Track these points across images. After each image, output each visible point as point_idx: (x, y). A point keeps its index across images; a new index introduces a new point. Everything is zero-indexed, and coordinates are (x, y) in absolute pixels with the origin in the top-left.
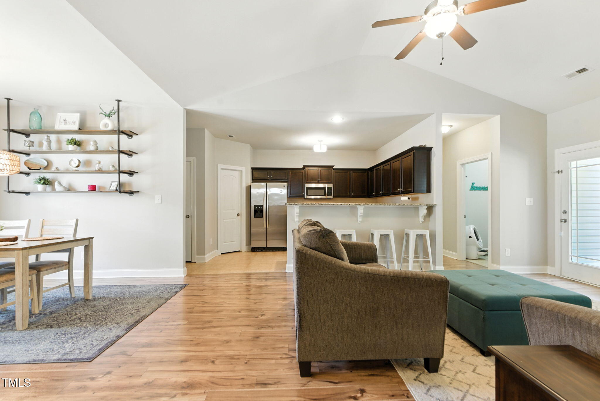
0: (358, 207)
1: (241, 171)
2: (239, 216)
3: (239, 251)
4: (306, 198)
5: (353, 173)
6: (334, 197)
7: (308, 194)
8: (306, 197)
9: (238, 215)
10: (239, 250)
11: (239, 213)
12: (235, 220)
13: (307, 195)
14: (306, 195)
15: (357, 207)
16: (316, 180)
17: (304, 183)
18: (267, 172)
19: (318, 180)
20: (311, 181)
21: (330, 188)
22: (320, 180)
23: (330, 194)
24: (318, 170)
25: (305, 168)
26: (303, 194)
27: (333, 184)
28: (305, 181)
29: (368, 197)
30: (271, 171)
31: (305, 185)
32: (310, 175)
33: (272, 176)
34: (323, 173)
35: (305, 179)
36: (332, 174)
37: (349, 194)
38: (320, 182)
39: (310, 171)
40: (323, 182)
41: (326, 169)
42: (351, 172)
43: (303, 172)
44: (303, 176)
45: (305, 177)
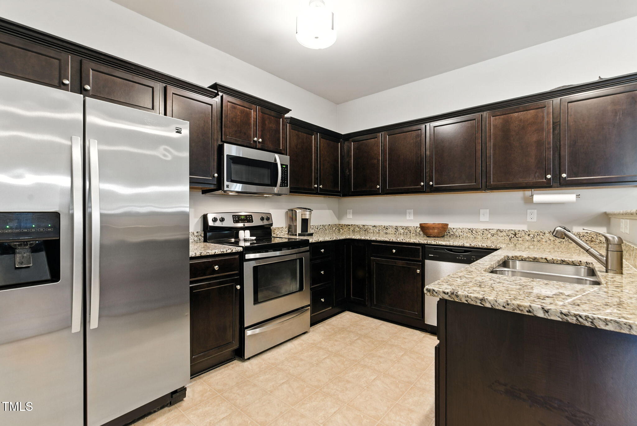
4: (225, 189)
5: (322, 138)
6: (291, 192)
7: (233, 179)
13: (229, 180)
14: (227, 181)
16: (249, 137)
17: (217, 140)
18: (59, 60)
19: (255, 139)
20: (236, 140)
21: (283, 167)
22: (260, 140)
23: (285, 183)
24: (254, 111)
25: (220, 94)
26: (214, 177)
27: (288, 157)
28: (220, 134)
29: (343, 196)
30: (81, 61)
31: (221, 149)
32: (234, 120)
33: (85, 85)
34: (267, 122)
35: (219, 128)
36: (286, 131)
37: (316, 186)
38: (259, 146)
39: (233, 106)
40: (266, 149)
41: (273, 113)
42: (318, 134)
43: (214, 106)
44: (215, 119)
45: (219, 124)
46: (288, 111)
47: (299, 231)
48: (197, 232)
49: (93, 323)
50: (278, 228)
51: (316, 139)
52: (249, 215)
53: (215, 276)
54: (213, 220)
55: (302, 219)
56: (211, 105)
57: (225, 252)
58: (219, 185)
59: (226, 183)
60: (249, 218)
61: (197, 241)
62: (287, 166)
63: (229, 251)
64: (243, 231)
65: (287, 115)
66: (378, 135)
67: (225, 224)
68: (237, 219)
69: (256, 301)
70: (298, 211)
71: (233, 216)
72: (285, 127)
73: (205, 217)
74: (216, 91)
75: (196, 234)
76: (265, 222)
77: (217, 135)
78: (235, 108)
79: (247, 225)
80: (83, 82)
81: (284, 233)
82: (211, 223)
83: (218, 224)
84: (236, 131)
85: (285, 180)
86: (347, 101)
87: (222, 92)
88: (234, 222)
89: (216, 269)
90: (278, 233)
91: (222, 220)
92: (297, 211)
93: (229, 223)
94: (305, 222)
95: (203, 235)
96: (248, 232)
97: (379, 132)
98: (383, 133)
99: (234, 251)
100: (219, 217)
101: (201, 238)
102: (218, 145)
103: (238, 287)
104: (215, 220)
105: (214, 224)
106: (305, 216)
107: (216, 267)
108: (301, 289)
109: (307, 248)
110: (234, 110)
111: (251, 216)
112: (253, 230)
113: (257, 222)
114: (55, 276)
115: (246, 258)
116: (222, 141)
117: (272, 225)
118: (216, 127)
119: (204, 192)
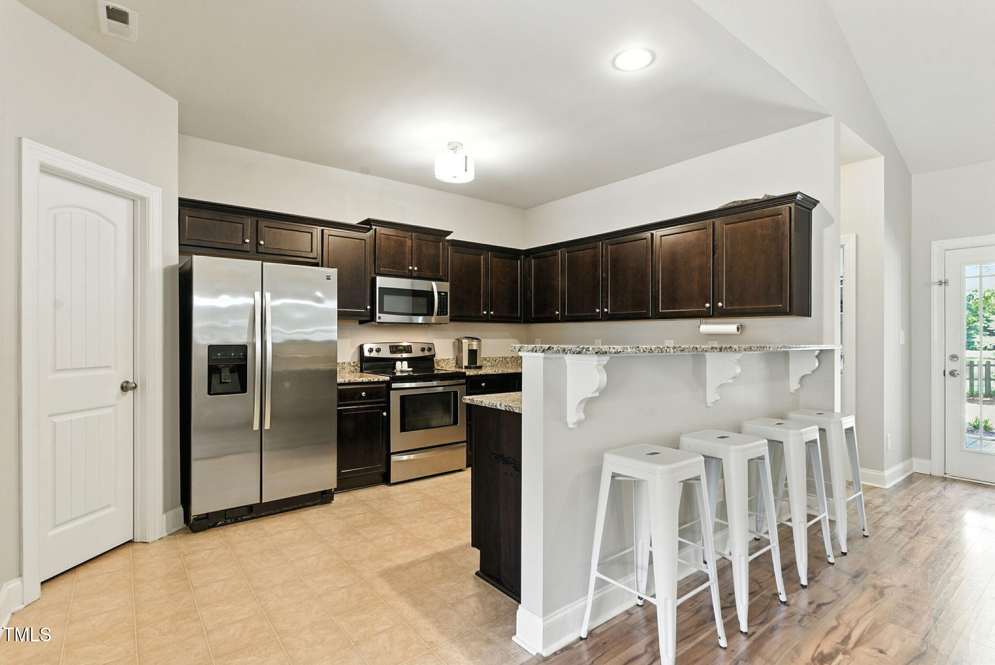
0: (707, 357)
1: (143, 199)
2: (130, 393)
3: (131, 542)
4: (378, 320)
5: (494, 257)
6: (451, 320)
7: (385, 310)
8: (380, 318)
9: (124, 388)
10: (131, 538)
11: (131, 381)
12: (110, 411)
13: (381, 311)
14: (379, 313)
15: (704, 355)
16: (404, 267)
17: (370, 273)
18: (243, 224)
19: (410, 268)
20: (389, 271)
21: (442, 295)
22: (416, 268)
23: (443, 311)
24: (409, 239)
25: (374, 227)
26: (367, 309)
27: (449, 283)
28: (374, 267)
29: (524, 323)
30: (257, 221)
31: (373, 282)
32: (388, 251)
33: (261, 240)
34: (424, 249)
35: (372, 262)
36: (446, 255)
37: (485, 312)
38: (415, 274)
39: (386, 237)
40: (423, 276)
41: (431, 238)
42: (488, 253)
43: (368, 240)
44: (368, 253)
45: (372, 257)
46: (449, 233)
47: (465, 363)
48: (354, 362)
49: (267, 426)
50: (444, 360)
51: (486, 260)
52: (408, 346)
53: (362, 401)
54: (369, 350)
55: (469, 350)
56: (364, 240)
57: (372, 381)
58: (372, 318)
59: (378, 315)
60: (408, 349)
61: (354, 371)
62: (446, 293)
63: (376, 380)
64: (400, 362)
65: (448, 238)
66: (558, 252)
67: (381, 355)
68: (394, 350)
69: (403, 429)
70: (465, 341)
71: (390, 346)
72: (446, 250)
73: (361, 348)
74: (369, 227)
75: (352, 364)
76: (427, 353)
77: (370, 268)
78: (389, 239)
79: (405, 355)
80: (259, 239)
81: (451, 365)
82: (367, 354)
83: (374, 354)
84: (390, 262)
85: (444, 309)
86: (535, 206)
87: (375, 225)
88: (391, 353)
89: (363, 395)
90: (443, 365)
91: (378, 350)
92: (463, 341)
93: (386, 353)
94: (473, 354)
95: (359, 365)
96: (405, 363)
97: (559, 249)
98: (562, 249)
99: (381, 380)
100: (374, 347)
101: (357, 368)
102: (371, 277)
103: (385, 414)
104: (371, 350)
105: (370, 355)
106: (472, 347)
107: (363, 394)
108: (455, 422)
109: (464, 381)
110: (387, 241)
111: (410, 346)
112: (411, 361)
113: (416, 353)
114: (244, 390)
115: (393, 387)
116: (375, 273)
117: (434, 356)
118: (370, 260)
119: (361, 322)
